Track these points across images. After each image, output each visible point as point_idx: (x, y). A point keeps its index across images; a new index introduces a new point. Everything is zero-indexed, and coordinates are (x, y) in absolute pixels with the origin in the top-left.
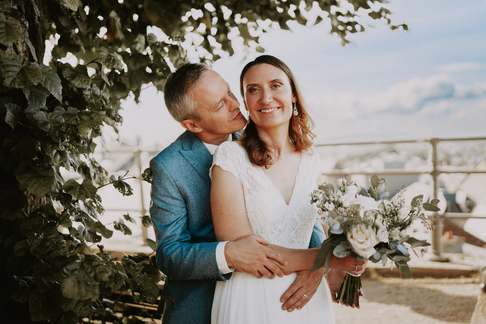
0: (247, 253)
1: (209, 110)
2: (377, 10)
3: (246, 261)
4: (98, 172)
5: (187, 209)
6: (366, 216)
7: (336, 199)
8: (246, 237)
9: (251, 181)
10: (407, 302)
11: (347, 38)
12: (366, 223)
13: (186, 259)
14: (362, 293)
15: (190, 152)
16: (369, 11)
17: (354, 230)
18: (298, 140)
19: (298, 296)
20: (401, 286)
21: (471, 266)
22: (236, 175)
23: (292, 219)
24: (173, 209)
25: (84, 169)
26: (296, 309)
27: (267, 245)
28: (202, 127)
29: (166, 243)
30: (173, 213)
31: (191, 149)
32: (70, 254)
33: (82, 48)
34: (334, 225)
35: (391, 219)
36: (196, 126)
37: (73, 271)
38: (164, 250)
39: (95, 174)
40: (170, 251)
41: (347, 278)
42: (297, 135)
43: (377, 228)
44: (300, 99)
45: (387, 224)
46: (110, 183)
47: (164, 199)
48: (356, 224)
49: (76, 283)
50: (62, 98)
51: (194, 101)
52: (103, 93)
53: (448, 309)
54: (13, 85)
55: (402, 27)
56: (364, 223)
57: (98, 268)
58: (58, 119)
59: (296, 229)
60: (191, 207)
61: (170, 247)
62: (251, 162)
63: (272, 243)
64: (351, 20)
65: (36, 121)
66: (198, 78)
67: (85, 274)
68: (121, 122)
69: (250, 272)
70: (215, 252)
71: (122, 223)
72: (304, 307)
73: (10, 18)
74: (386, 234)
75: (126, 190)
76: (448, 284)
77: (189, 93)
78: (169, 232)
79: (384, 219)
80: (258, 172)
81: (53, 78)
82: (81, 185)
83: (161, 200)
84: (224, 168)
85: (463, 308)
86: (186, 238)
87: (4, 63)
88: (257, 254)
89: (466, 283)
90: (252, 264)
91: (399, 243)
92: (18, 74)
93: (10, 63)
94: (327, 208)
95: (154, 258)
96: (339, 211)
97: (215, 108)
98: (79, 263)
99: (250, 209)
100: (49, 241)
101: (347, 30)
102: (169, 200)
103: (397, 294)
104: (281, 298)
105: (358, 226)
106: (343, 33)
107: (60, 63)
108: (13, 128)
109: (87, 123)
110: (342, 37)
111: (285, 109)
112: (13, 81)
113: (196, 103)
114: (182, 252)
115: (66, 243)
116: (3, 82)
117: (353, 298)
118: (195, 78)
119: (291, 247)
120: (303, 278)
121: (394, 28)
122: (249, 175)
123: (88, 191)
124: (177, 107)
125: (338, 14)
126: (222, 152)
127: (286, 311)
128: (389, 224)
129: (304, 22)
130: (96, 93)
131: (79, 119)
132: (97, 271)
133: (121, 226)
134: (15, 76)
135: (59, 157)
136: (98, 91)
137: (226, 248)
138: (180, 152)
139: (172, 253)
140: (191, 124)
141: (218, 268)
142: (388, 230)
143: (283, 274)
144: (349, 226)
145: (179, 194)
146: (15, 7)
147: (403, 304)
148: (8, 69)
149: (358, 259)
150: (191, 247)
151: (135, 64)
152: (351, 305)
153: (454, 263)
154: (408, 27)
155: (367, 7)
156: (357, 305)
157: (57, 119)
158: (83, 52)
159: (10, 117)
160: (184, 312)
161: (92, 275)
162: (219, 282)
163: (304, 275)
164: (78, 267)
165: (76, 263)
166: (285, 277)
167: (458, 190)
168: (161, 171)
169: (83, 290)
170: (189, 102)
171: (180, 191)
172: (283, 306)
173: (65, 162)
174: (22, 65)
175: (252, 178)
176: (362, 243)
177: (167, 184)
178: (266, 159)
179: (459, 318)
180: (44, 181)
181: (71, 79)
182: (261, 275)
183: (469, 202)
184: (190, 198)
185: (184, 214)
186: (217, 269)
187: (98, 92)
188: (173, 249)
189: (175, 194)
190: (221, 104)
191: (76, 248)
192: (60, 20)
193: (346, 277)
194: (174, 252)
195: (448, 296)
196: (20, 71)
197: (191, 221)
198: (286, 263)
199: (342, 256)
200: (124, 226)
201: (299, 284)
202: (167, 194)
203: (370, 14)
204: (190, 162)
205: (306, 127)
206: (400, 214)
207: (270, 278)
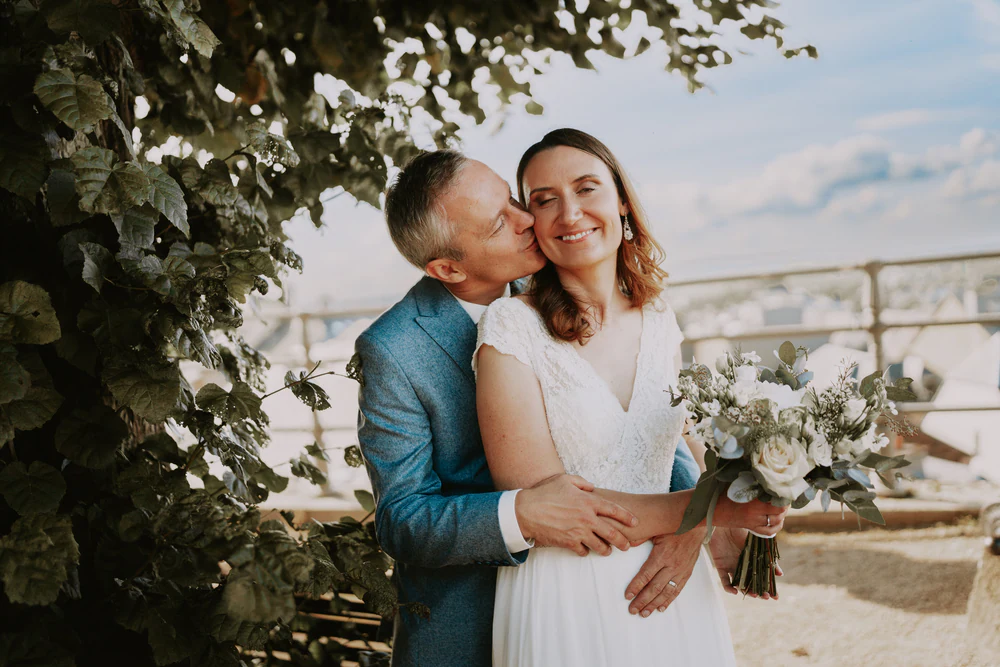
0: (560, 509)
1: (478, 236)
2: (757, 21)
3: (558, 526)
4: (253, 366)
5: (432, 430)
6: (784, 420)
7: (722, 394)
8: (553, 479)
9: (555, 372)
10: (838, 579)
11: (697, 77)
12: (786, 433)
13: (439, 527)
14: (780, 570)
15: (435, 321)
16: (742, 23)
17: (764, 448)
18: (636, 287)
19: (658, 586)
20: (824, 548)
21: (954, 502)
22: (526, 361)
23: (636, 439)
24: (406, 432)
25: (228, 362)
26: (656, 610)
27: (591, 491)
28: (467, 272)
29: (396, 497)
30: (406, 438)
31: (436, 313)
32: (233, 533)
33: (209, 125)
34: (725, 443)
35: (831, 422)
36: (456, 270)
37: (242, 567)
38: (393, 512)
39: (248, 370)
40: (404, 514)
41: (750, 544)
42: (633, 276)
43: (809, 440)
44: (634, 207)
45: (824, 431)
46: (287, 386)
47: (389, 412)
48: (767, 436)
49: (251, 590)
50: (188, 227)
51: (448, 221)
52: (256, 210)
53: (919, 588)
54: (97, 208)
55: (805, 53)
56: (783, 432)
57: (288, 557)
58: (183, 268)
59: (645, 457)
60: (442, 426)
61: (403, 505)
62: (552, 334)
63: (602, 487)
64: (705, 42)
65: (144, 275)
66: (451, 177)
67: (266, 572)
68: (301, 268)
69: (567, 546)
70: (496, 511)
71: (306, 462)
72: (672, 606)
73: (83, 76)
74: (828, 448)
75: (318, 399)
76: (914, 539)
77: (437, 208)
78: (400, 477)
79: (818, 424)
80: (565, 353)
81: (169, 190)
82: (229, 394)
83: (381, 415)
84: (502, 349)
85: (947, 585)
86: (432, 485)
87: (77, 167)
88: (579, 511)
89: (948, 536)
90: (571, 530)
91: (851, 466)
92: (105, 187)
93: (89, 165)
94: (707, 410)
95: (370, 525)
96: (731, 415)
97: (490, 231)
98: (251, 548)
99: (557, 423)
100: (186, 510)
101: (698, 61)
102: (397, 414)
103: (818, 565)
104: (626, 592)
105: (772, 439)
106: (690, 68)
107: (172, 159)
108: (98, 290)
109: (244, 276)
110: (689, 77)
111: (608, 230)
112: (98, 201)
113: (453, 225)
114: (429, 515)
115: (221, 512)
116: (77, 203)
117: (765, 579)
118: (445, 178)
119: (638, 491)
120: (666, 550)
121: (790, 54)
122: (549, 359)
123: (244, 404)
124: (417, 236)
125: (682, 32)
126: (496, 320)
127: (637, 615)
128: (828, 430)
129: (618, 51)
130: (244, 212)
131: (228, 268)
132: (287, 564)
133: (305, 468)
134: (100, 191)
135: (188, 343)
136: (247, 208)
137: (519, 500)
138: (415, 320)
139: (409, 516)
140: (444, 267)
141: (503, 542)
142: (829, 442)
143: (628, 544)
144: (754, 440)
145: (416, 402)
146: (90, 55)
147: (831, 583)
148: (85, 178)
149: (774, 503)
150: (446, 504)
151: (315, 152)
152: (762, 595)
153: (922, 499)
154: (818, 51)
155: (738, 16)
156: (773, 594)
157: (180, 269)
158: (210, 132)
159: (90, 270)
160: (437, 630)
161: (278, 571)
162: (504, 568)
163: (668, 545)
164: (250, 558)
165: (247, 549)
166: (632, 550)
167: (905, 356)
168: (382, 358)
169: (265, 603)
170: (438, 226)
171: (419, 395)
172: (630, 607)
173: (201, 351)
174: (112, 167)
175: (557, 365)
176: (781, 471)
177: (394, 384)
178: (579, 328)
179: (942, 605)
180: (161, 391)
181: (199, 188)
182: (586, 549)
183: (928, 377)
184: (439, 408)
185: (427, 440)
186: (502, 544)
187: (248, 210)
188: (410, 508)
189: (410, 402)
190: (499, 223)
191: (242, 521)
192: (161, 72)
193: (747, 541)
194: (414, 514)
195: (917, 563)
196: (108, 180)
197: (441, 453)
198: (634, 522)
199: (744, 500)
200: (309, 467)
201: (660, 561)
202: (393, 403)
203: (744, 30)
204: (436, 339)
205: (649, 260)
206: (849, 409)
207: (604, 554)
